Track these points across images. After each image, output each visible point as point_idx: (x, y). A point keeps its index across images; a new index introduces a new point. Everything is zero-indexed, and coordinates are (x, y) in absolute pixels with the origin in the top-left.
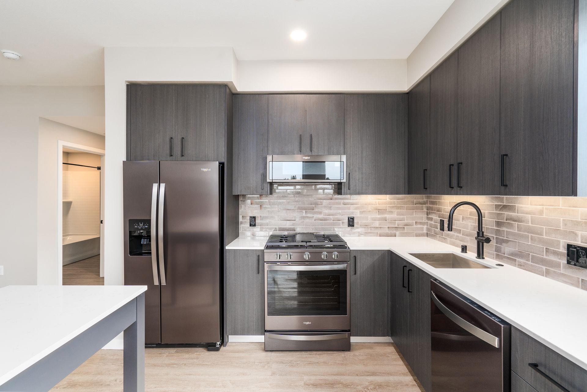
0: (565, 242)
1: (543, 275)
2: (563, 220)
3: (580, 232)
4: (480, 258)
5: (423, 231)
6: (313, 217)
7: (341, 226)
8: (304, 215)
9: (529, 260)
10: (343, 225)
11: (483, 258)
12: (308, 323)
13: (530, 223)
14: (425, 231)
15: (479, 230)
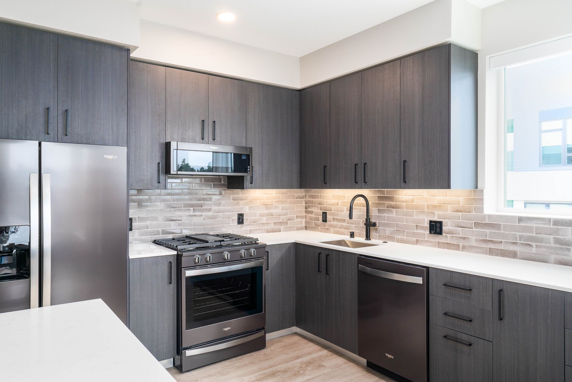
0: (428, 219)
1: (414, 244)
2: (427, 205)
3: (437, 212)
4: (368, 240)
5: (302, 224)
6: (202, 215)
7: (231, 224)
8: (192, 213)
9: (405, 235)
10: (232, 223)
11: (370, 240)
12: (228, 329)
13: (405, 209)
14: (304, 225)
15: (367, 217)
